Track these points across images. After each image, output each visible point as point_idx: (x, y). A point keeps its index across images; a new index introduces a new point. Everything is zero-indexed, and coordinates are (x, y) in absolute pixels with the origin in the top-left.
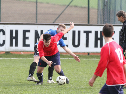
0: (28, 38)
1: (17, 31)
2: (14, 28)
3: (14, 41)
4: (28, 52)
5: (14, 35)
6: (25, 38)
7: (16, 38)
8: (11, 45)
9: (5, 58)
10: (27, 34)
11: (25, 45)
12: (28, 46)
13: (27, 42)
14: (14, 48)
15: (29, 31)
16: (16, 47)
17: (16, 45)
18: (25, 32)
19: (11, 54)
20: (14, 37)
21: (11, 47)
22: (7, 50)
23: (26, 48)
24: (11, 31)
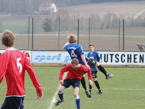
0: (136, 58)
1: (131, 55)
2: (129, 53)
3: (129, 60)
4: (136, 65)
5: (129, 57)
6: (135, 58)
7: (131, 58)
8: (128, 62)
9: (125, 69)
10: (136, 57)
11: (135, 62)
12: (137, 62)
13: (136, 60)
14: (129, 63)
15: (137, 55)
16: (131, 63)
17: (131, 62)
18: (135, 55)
19: (128, 66)
20: (129, 58)
21: (128, 63)
22: (126, 65)
23: (135, 64)
24: (128, 55)
